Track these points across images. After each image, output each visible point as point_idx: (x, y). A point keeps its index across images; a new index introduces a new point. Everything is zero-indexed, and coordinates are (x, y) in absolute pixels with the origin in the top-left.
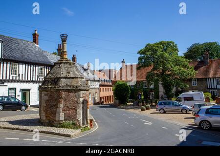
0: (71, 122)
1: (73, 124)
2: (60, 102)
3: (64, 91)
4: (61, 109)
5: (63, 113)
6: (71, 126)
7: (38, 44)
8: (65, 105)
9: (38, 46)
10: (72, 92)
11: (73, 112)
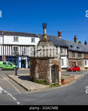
0: (44, 80)
1: (45, 81)
2: (36, 66)
3: (39, 59)
4: (36, 71)
5: (38, 74)
6: (43, 82)
7: (61, 37)
8: (39, 68)
9: (61, 38)
10: (43, 59)
11: (45, 73)
